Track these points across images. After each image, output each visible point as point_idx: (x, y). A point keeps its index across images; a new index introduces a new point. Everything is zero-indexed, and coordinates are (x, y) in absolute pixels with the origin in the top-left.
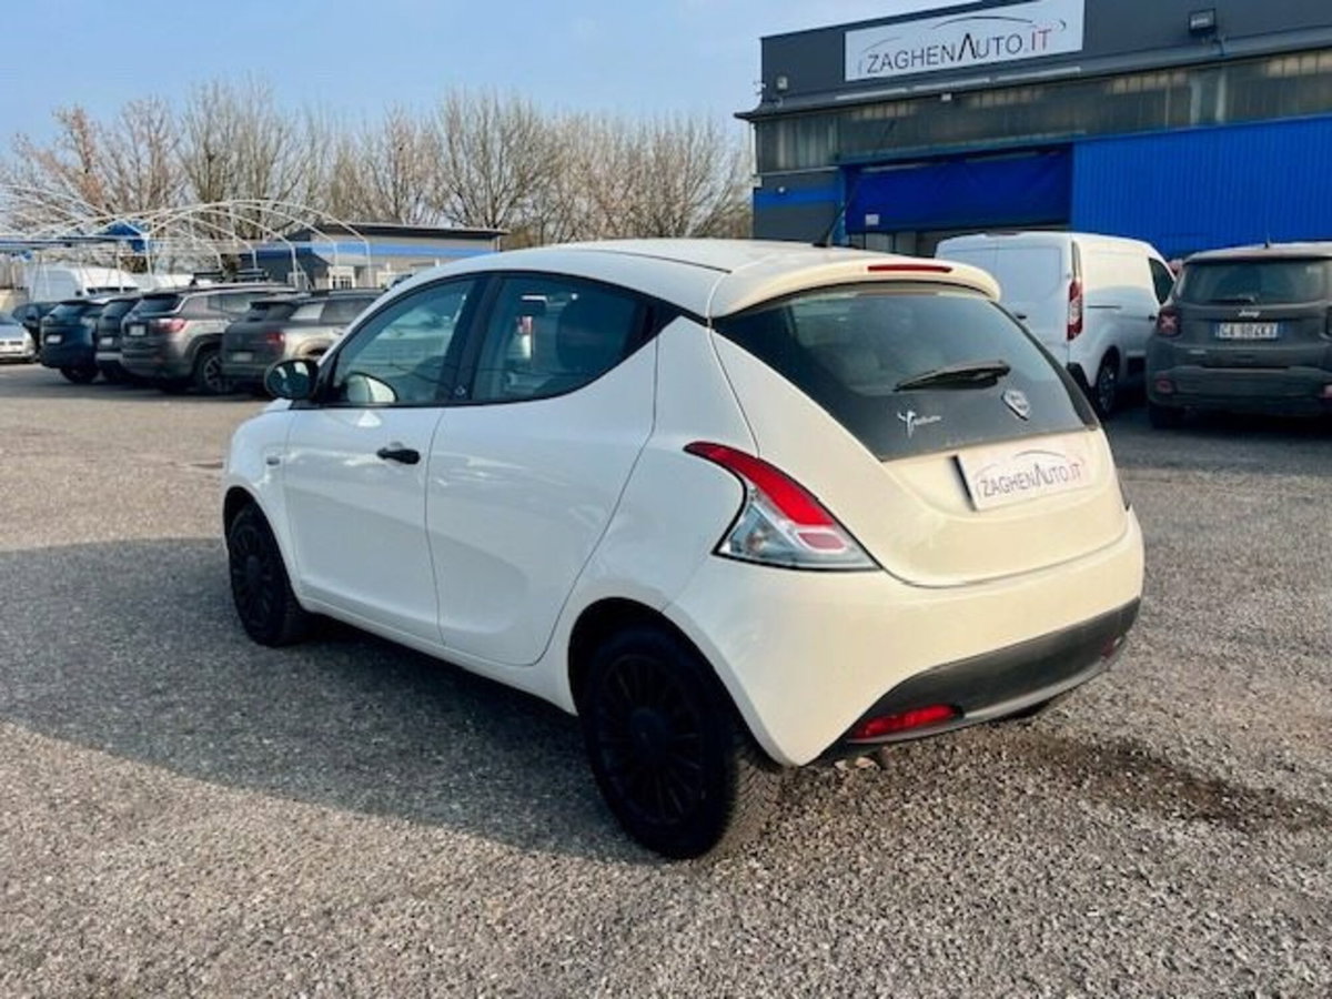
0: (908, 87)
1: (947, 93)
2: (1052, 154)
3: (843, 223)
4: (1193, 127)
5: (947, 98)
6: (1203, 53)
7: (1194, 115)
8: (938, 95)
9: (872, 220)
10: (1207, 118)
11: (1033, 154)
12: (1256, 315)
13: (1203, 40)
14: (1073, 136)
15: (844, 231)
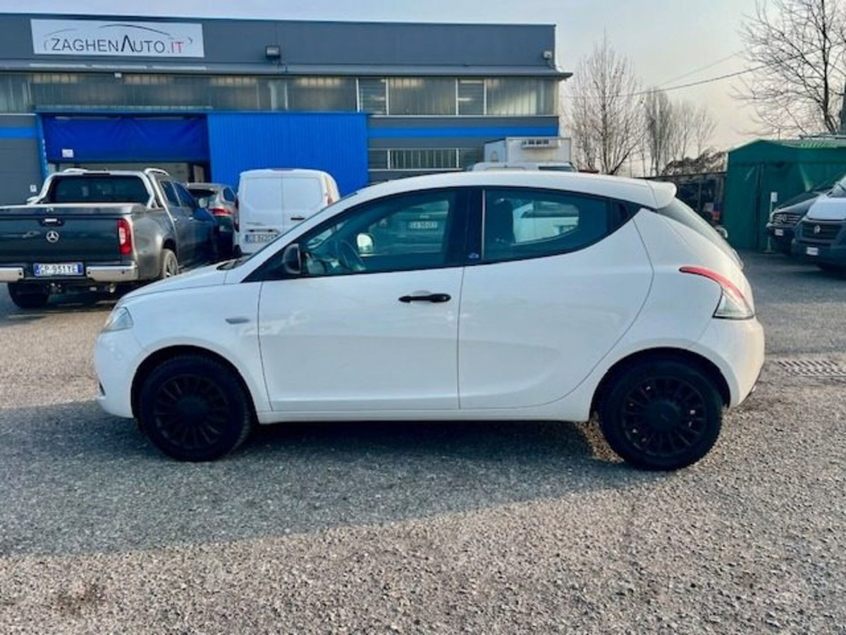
0: (87, 64)
1: (118, 72)
2: (192, 119)
3: (45, 154)
4: (273, 111)
5: (118, 75)
6: (274, 69)
7: (274, 105)
8: (112, 73)
9: (68, 153)
10: (281, 107)
11: (180, 118)
12: (427, 217)
13: (274, 62)
14: (205, 110)
15: (46, 161)
